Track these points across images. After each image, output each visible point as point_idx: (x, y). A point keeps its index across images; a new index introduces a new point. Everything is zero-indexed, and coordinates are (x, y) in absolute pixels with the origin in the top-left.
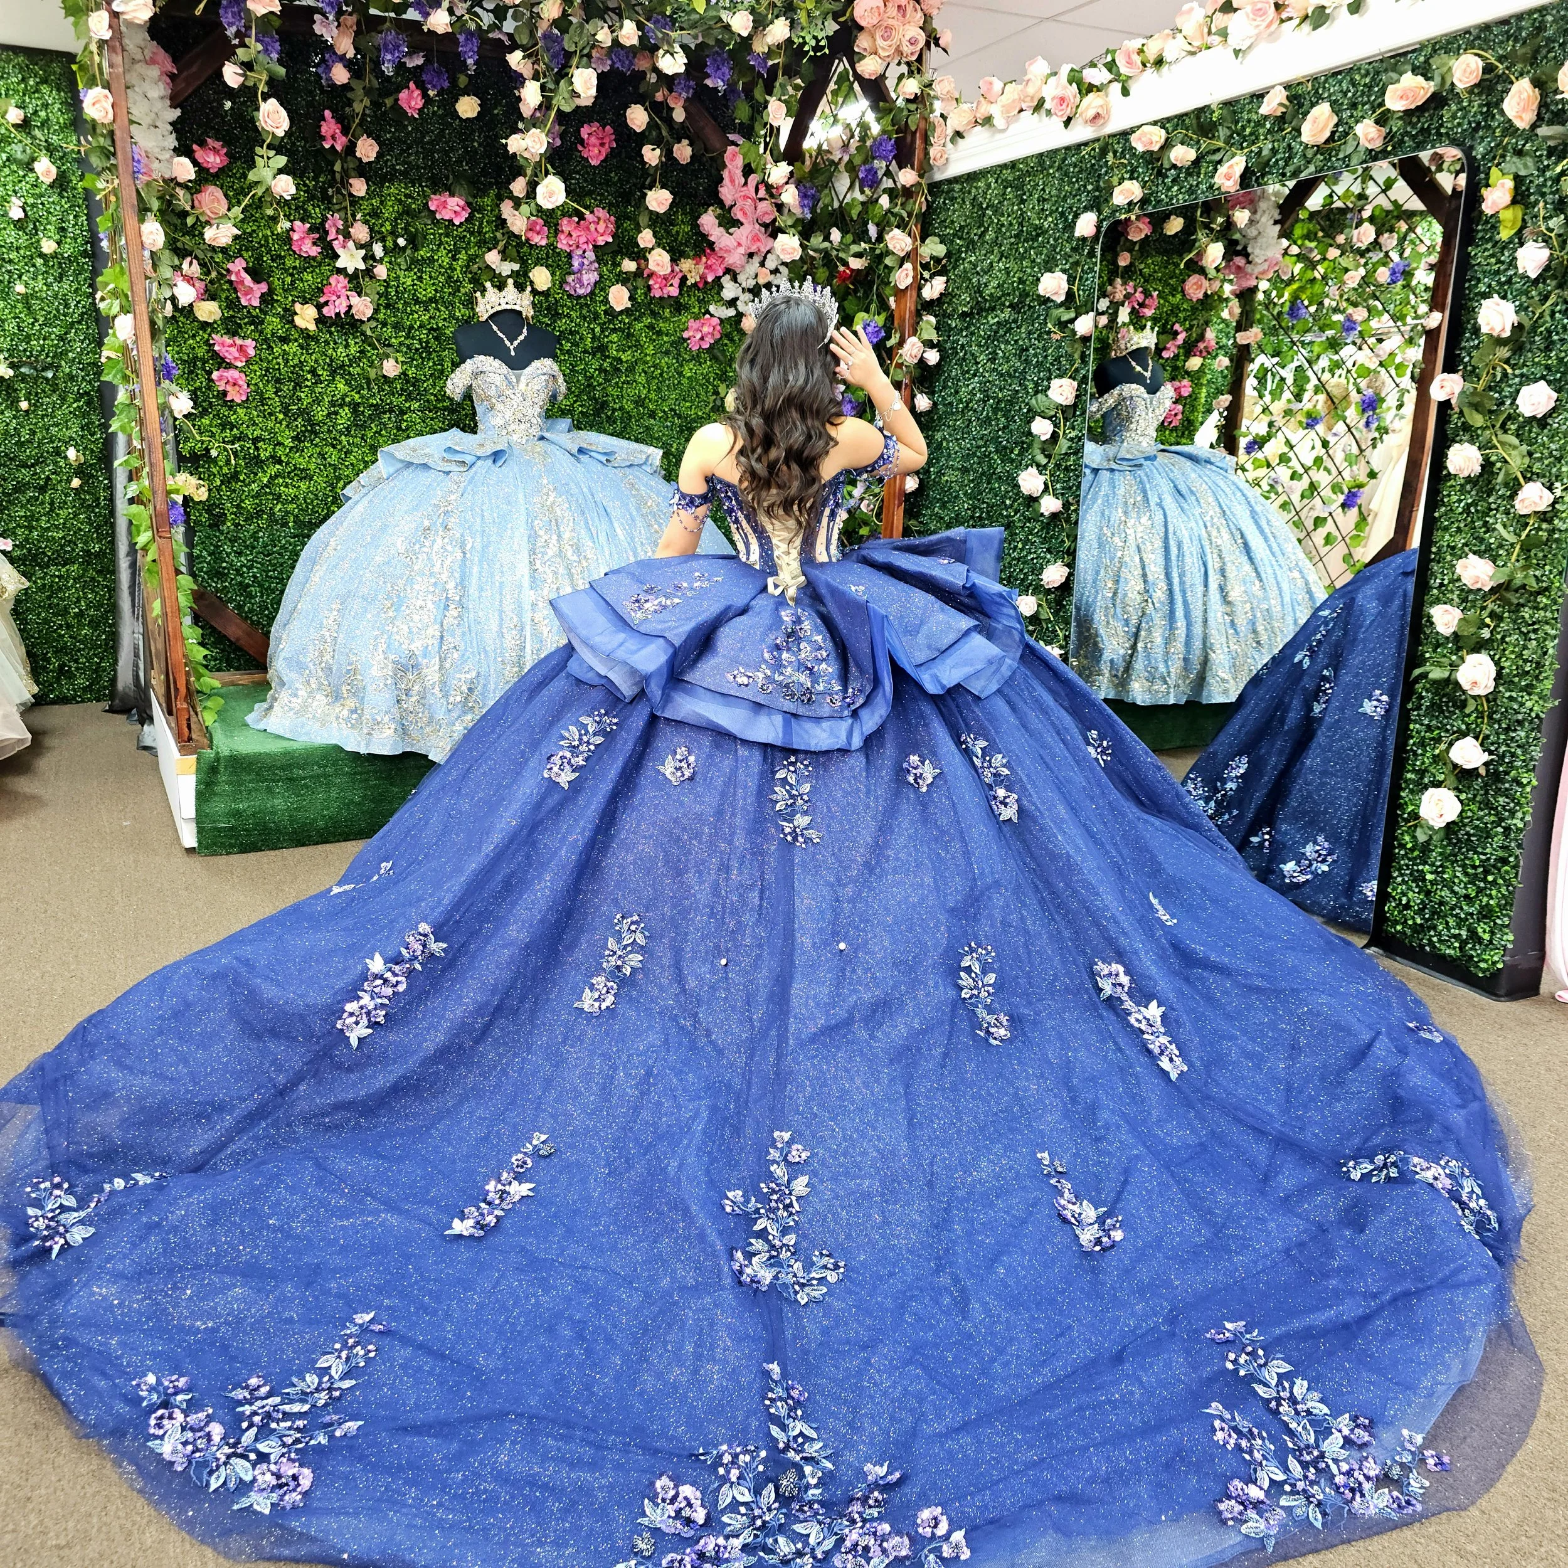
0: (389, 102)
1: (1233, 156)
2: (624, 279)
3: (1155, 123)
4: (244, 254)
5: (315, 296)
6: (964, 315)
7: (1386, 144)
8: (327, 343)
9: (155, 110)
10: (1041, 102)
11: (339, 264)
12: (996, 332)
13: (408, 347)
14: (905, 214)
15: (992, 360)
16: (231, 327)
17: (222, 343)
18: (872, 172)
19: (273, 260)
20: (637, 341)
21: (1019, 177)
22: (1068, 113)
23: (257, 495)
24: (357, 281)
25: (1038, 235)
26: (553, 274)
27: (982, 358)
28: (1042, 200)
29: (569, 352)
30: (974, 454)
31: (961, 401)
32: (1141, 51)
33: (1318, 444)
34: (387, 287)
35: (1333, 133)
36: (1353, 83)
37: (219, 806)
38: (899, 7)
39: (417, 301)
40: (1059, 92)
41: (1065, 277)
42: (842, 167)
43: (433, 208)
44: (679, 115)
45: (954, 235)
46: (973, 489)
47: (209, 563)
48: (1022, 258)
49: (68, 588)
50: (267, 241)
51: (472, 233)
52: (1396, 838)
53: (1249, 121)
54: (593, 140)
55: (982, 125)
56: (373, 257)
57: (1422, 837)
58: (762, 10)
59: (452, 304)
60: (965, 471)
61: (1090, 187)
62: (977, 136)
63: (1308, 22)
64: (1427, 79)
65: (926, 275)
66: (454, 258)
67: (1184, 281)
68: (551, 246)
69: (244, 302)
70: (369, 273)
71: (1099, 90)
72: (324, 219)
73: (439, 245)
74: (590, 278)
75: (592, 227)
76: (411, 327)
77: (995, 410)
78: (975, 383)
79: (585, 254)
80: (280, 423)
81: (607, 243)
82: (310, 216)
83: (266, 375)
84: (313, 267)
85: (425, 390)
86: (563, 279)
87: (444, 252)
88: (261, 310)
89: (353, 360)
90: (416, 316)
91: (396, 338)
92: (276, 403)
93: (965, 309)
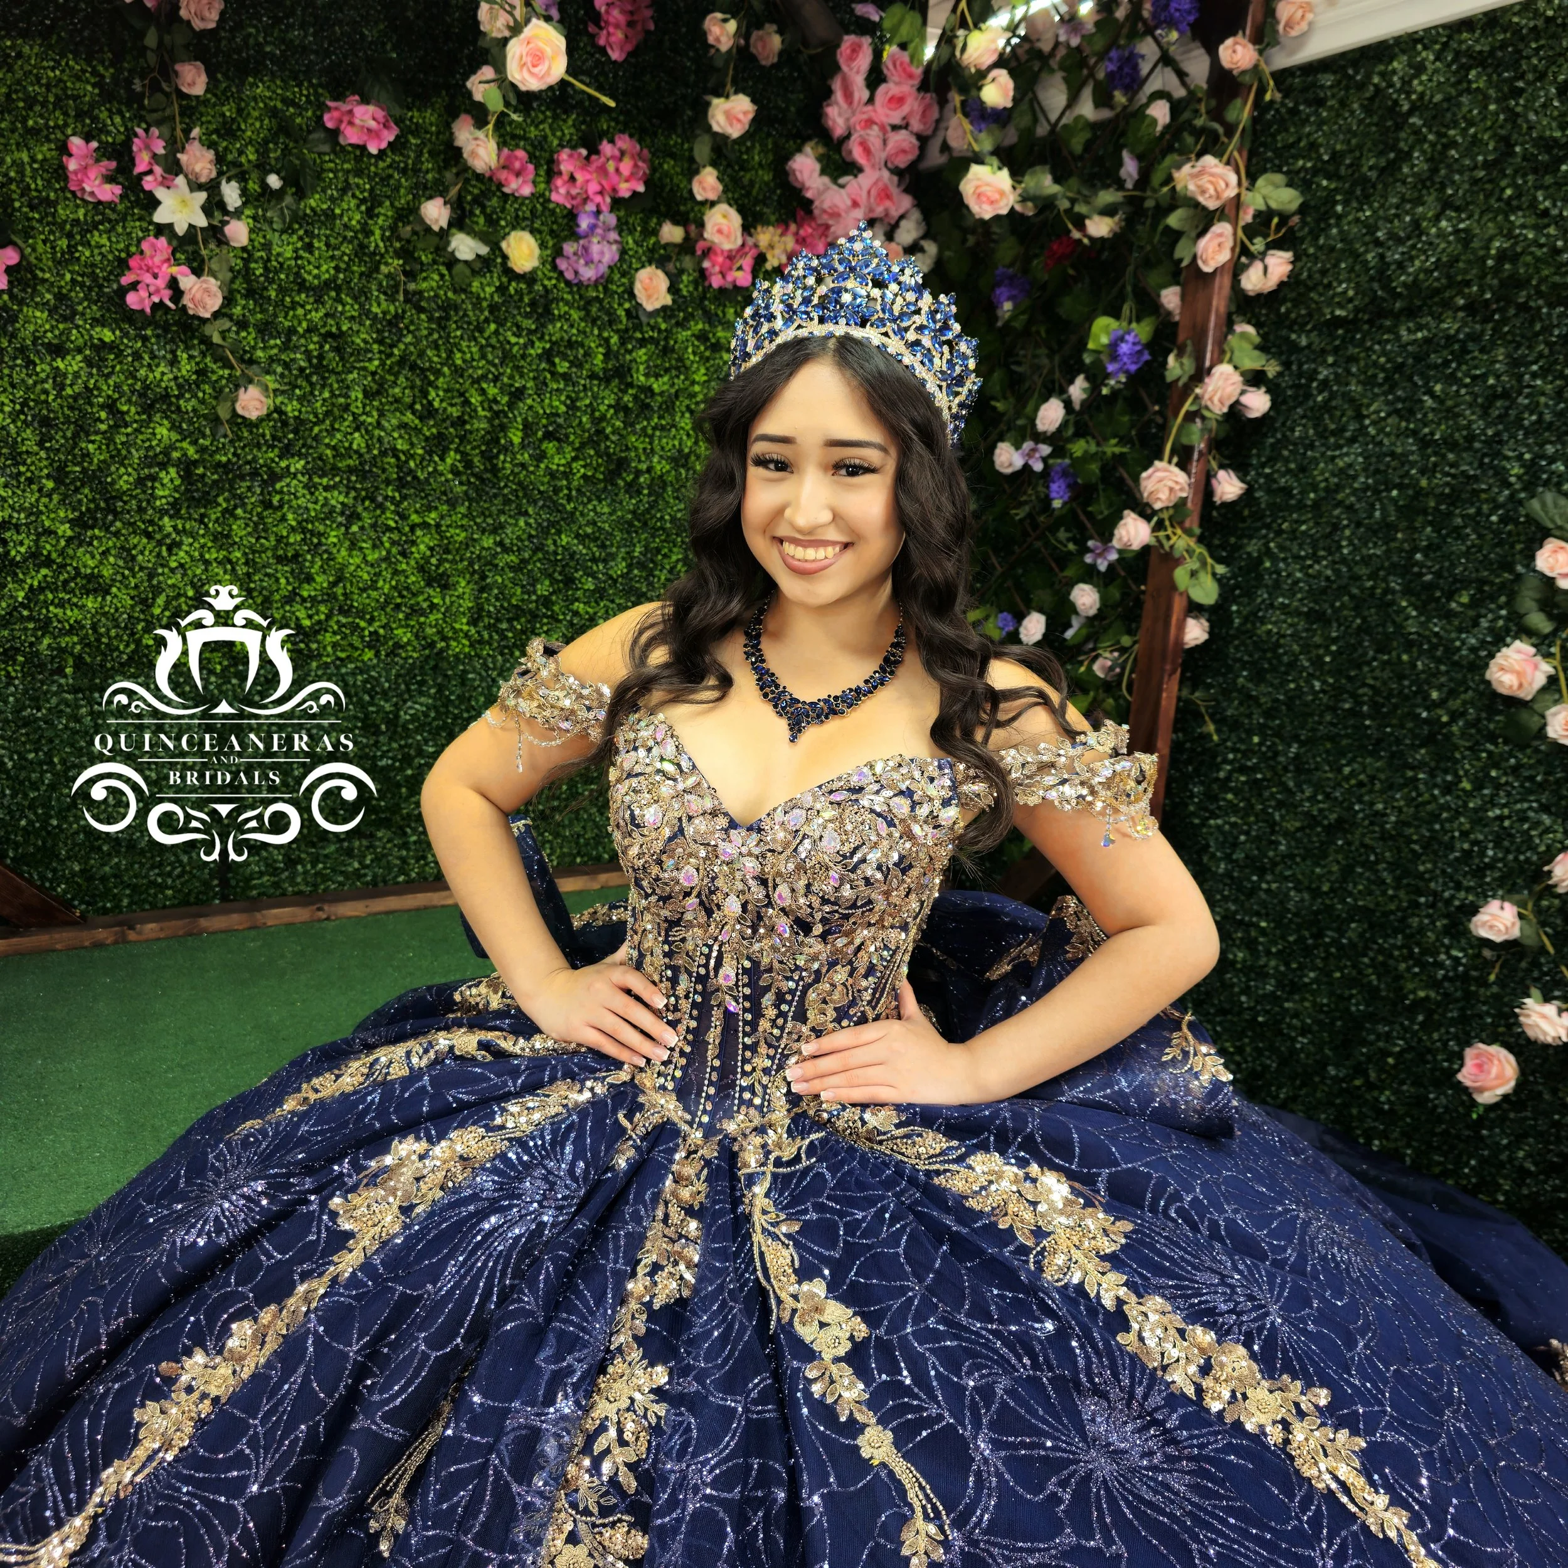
2: (660, 257)
5: (111, 274)
6: (1337, 322)
8: (137, 356)
11: (161, 216)
14: (1221, 129)
15: (1407, 414)
18: (1131, 61)
19: (32, 208)
20: (680, 359)
21: (1503, 45)
24: (192, 248)
26: (542, 246)
27: (1377, 408)
29: (566, 377)
30: (1343, 590)
31: (1315, 488)
34: (246, 261)
39: (302, 286)
42: (1054, 63)
43: (330, 125)
45: (1315, 171)
46: (1337, 656)
48: (1510, 207)
50: (21, 172)
51: (404, 172)
54: (616, 12)
56: (222, 206)
59: (365, 292)
60: (1316, 617)
65: (1257, 246)
66: (370, 214)
68: (540, 198)
70: (215, 233)
72: (130, 135)
73: (344, 191)
74: (605, 253)
75: (611, 166)
76: (292, 331)
77: (1407, 511)
78: (1352, 456)
79: (598, 212)
80: (49, 496)
81: (635, 194)
82: (104, 130)
83: (22, 412)
84: (110, 221)
85: (316, 438)
86: (558, 252)
87: (353, 203)
88: (12, 297)
89: (184, 386)
90: (300, 311)
91: (264, 349)
92: (40, 463)
93: (1341, 312)
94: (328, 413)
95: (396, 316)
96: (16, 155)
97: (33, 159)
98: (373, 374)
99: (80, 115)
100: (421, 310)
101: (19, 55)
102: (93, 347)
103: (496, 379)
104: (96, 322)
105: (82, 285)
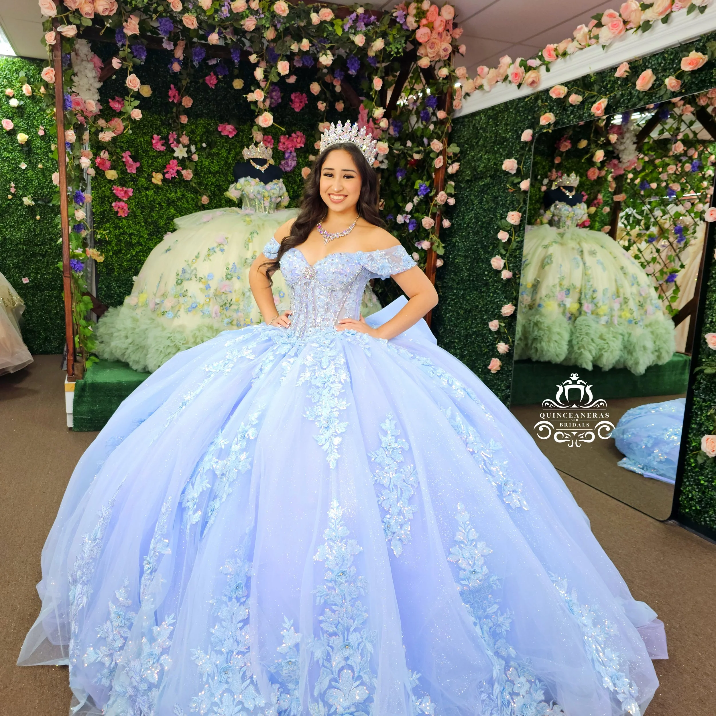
0: (201, 81)
1: (602, 98)
3: (562, 84)
4: (130, 149)
5: (162, 169)
6: (468, 181)
7: (681, 89)
8: (167, 191)
9: (90, 82)
10: (506, 77)
11: (175, 155)
12: (483, 189)
14: (440, 132)
15: (481, 203)
16: (122, 182)
17: (118, 190)
18: (427, 113)
19: (143, 152)
21: (496, 114)
22: (519, 81)
23: (130, 260)
24: (183, 163)
25: (504, 142)
27: (476, 202)
28: (506, 125)
30: (471, 249)
31: (465, 223)
32: (556, 50)
33: (654, 250)
35: (653, 85)
36: (664, 58)
37: (84, 408)
38: (439, 33)
39: (210, 172)
40: (515, 71)
41: (516, 161)
42: (413, 112)
43: (220, 130)
44: (338, 89)
45: (464, 143)
46: (470, 266)
47: (105, 291)
49: (52, 301)
50: (141, 144)
51: (238, 142)
52: (686, 460)
53: (610, 81)
54: (297, 100)
55: (478, 89)
56: (190, 151)
57: (700, 460)
58: (371, 34)
59: (227, 174)
60: (466, 257)
61: (530, 117)
62: (476, 95)
63: (640, 29)
64: (704, 54)
65: (450, 162)
66: (229, 153)
67: (587, 171)
69: (129, 171)
70: (189, 158)
71: (534, 69)
72: (168, 134)
73: (222, 147)
74: (293, 163)
75: (295, 140)
76: (207, 184)
77: (482, 227)
78: (472, 214)
79: (291, 152)
80: (143, 227)
81: (301, 147)
82: (162, 133)
83: (137, 205)
84: (162, 156)
86: (280, 163)
87: (225, 150)
88: (137, 175)
89: (179, 199)
90: (209, 179)
92: (141, 218)
93: (468, 178)
96: (140, 139)
97: (144, 140)
99: (156, 129)
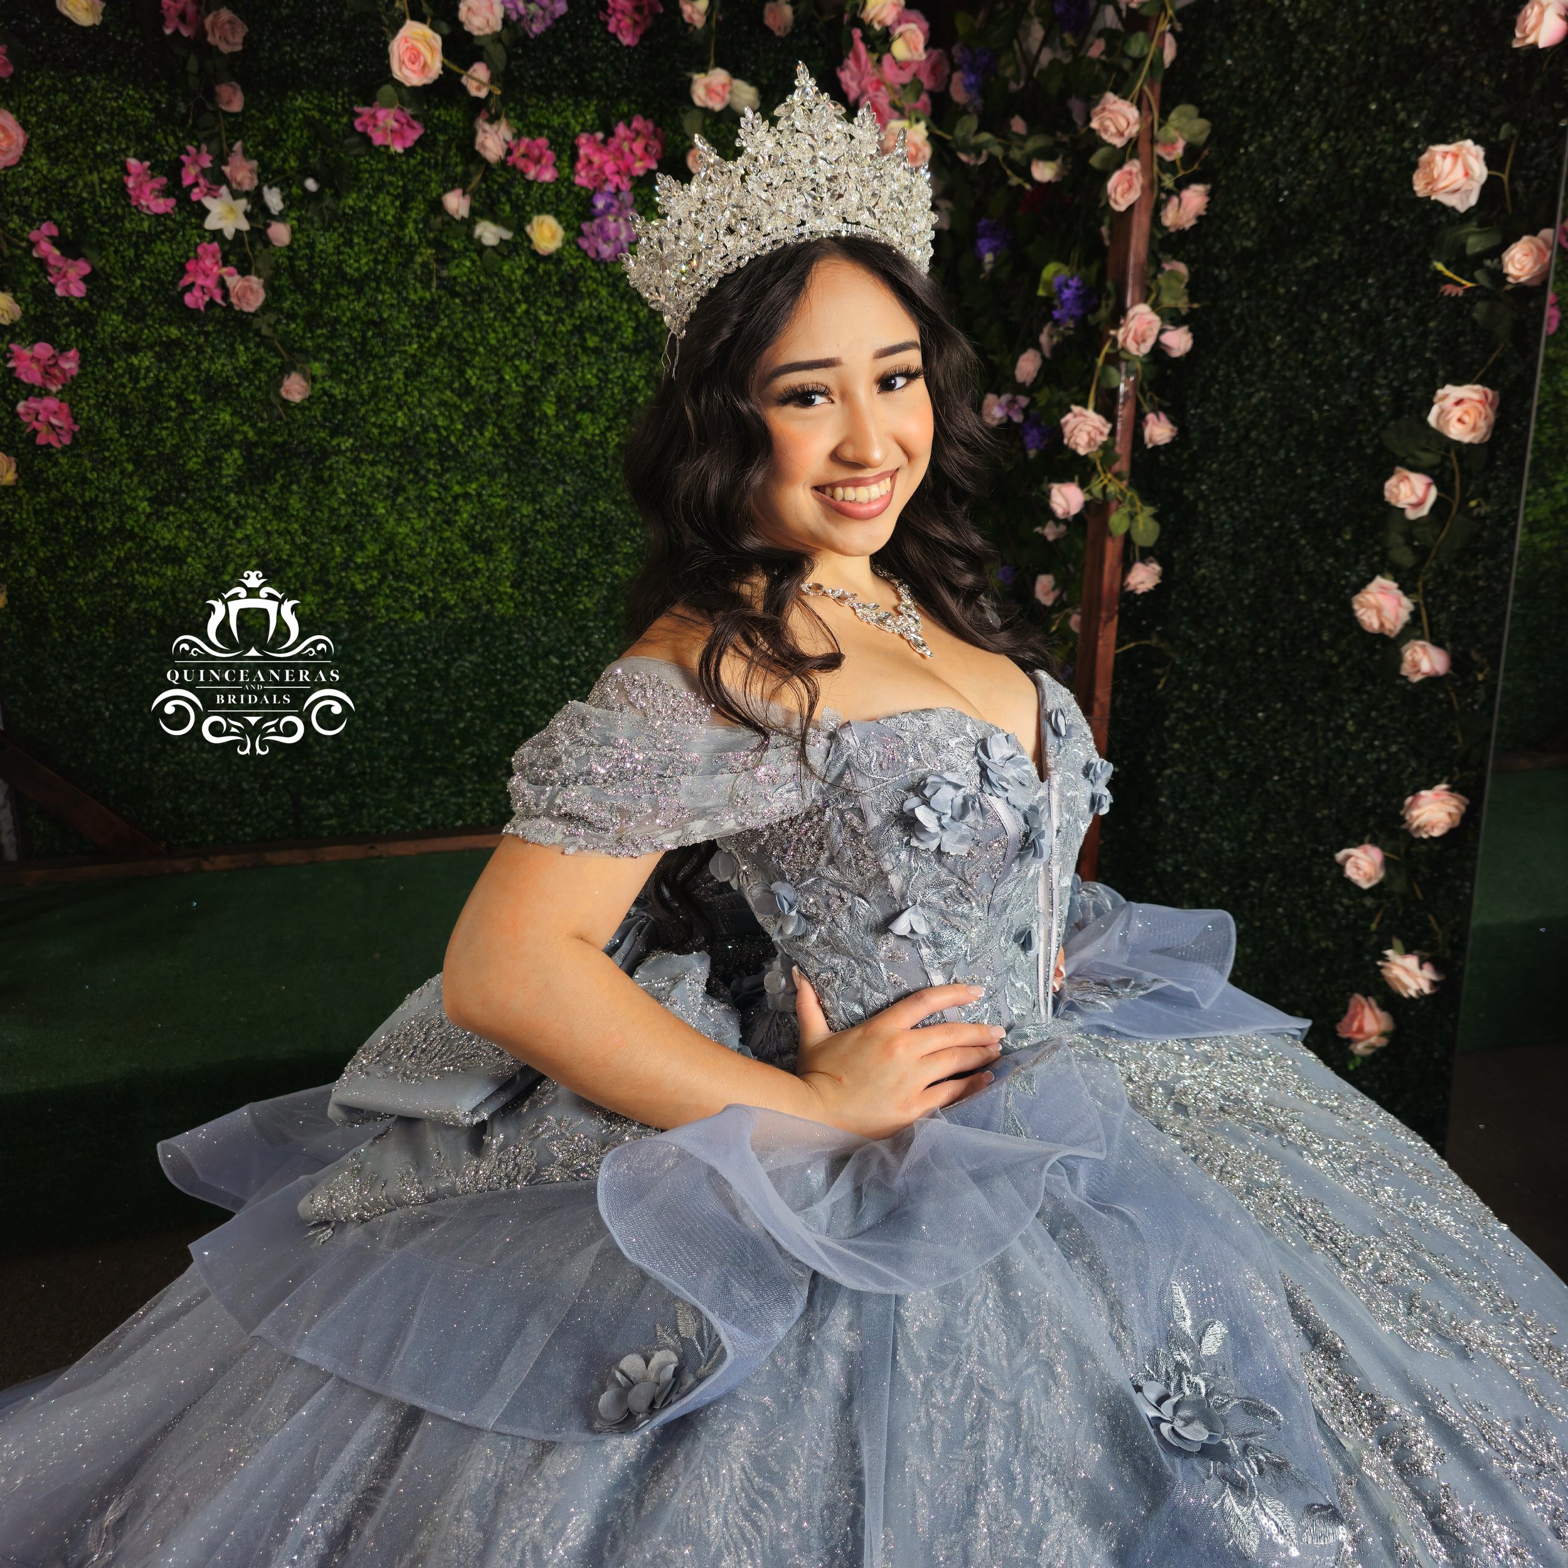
4: (56, 215)
5: (173, 278)
6: (1246, 255)
8: (200, 350)
11: (211, 223)
12: (1312, 287)
13: (332, 352)
14: (1131, 64)
15: (1302, 345)
16: (43, 329)
19: (104, 224)
23: (98, 589)
24: (236, 251)
25: (1415, 70)
26: (564, 226)
27: (1280, 341)
29: (596, 351)
30: (1258, 531)
31: (1234, 426)
34: (291, 259)
39: (345, 279)
41: (1479, 152)
42: (1032, 7)
43: (360, 129)
45: (1229, 99)
46: (1254, 598)
48: (1376, 123)
50: (93, 193)
51: (432, 167)
54: (623, 3)
56: (265, 209)
59: (402, 281)
60: (1239, 561)
65: (1169, 182)
66: (404, 208)
68: (564, 182)
69: (59, 292)
70: (258, 235)
72: (182, 152)
73: (378, 189)
74: (621, 229)
75: (626, 146)
76: (337, 320)
77: (1305, 446)
78: (1263, 392)
79: (618, 190)
80: (130, 477)
81: (648, 171)
82: (160, 150)
83: (104, 404)
84: (171, 231)
85: (364, 419)
86: (579, 233)
87: (388, 199)
88: (92, 302)
89: (244, 375)
90: (343, 302)
91: (312, 338)
92: (121, 448)
93: (1248, 244)
94: (374, 394)
95: (433, 302)
96: (89, 178)
97: (102, 180)
98: (414, 356)
99: (139, 139)
100: (454, 294)
101: (88, 89)
102: (161, 344)
103: (529, 356)
104: (163, 321)
105: (151, 289)
